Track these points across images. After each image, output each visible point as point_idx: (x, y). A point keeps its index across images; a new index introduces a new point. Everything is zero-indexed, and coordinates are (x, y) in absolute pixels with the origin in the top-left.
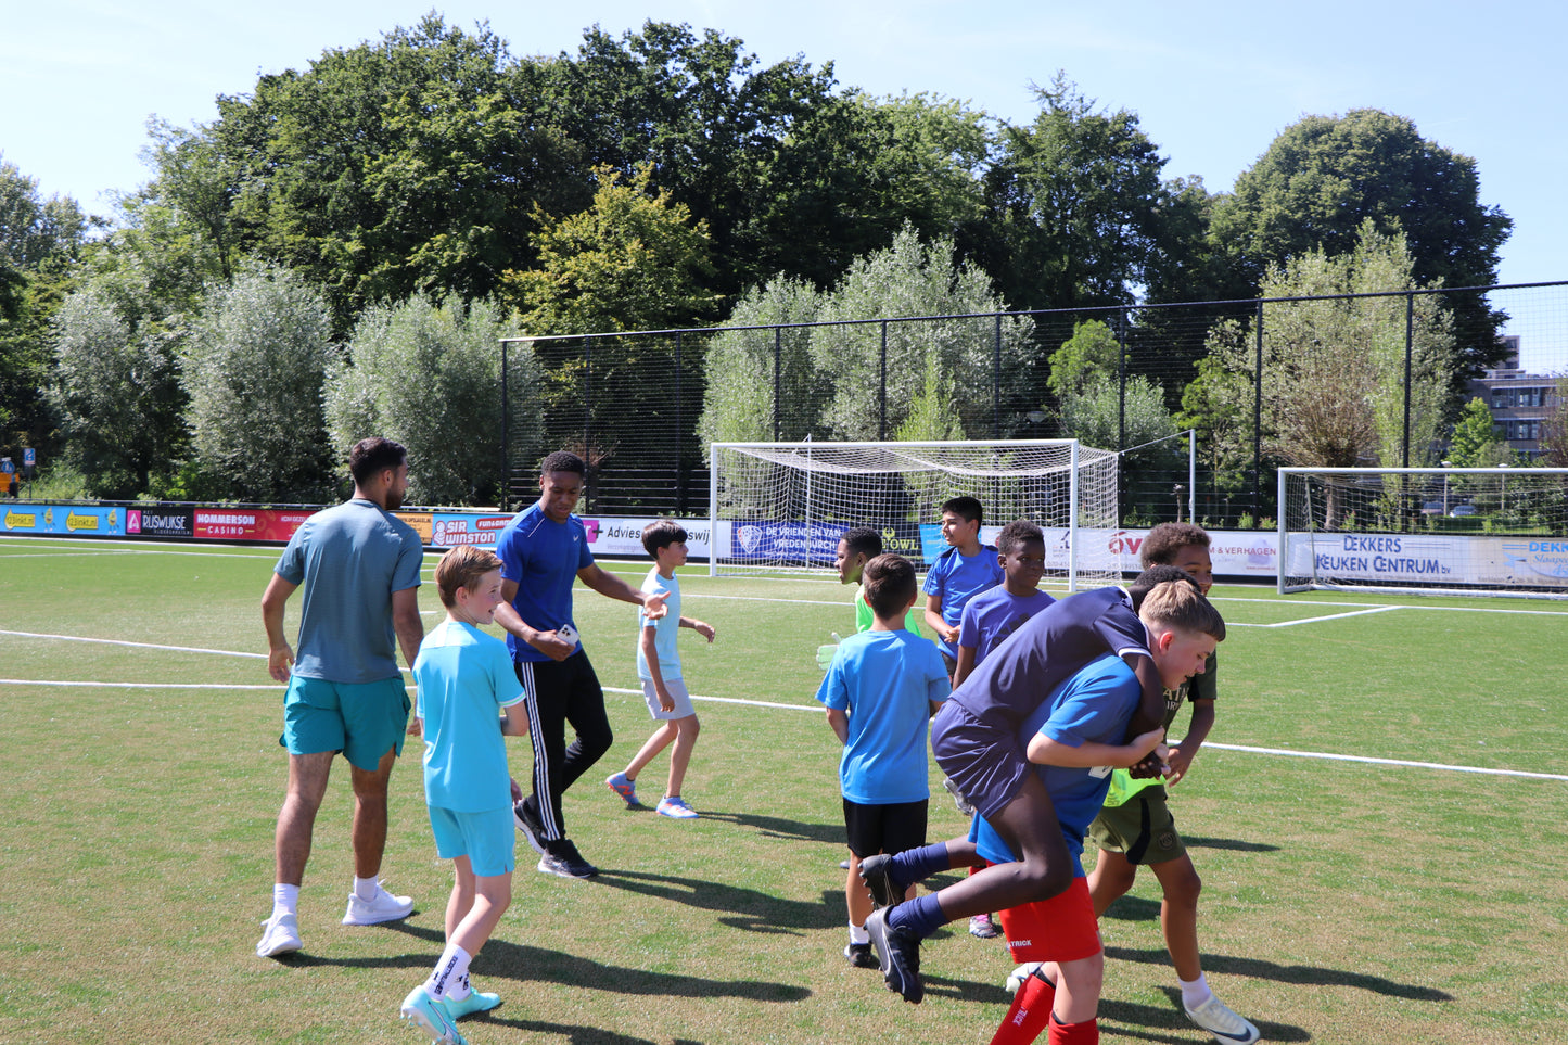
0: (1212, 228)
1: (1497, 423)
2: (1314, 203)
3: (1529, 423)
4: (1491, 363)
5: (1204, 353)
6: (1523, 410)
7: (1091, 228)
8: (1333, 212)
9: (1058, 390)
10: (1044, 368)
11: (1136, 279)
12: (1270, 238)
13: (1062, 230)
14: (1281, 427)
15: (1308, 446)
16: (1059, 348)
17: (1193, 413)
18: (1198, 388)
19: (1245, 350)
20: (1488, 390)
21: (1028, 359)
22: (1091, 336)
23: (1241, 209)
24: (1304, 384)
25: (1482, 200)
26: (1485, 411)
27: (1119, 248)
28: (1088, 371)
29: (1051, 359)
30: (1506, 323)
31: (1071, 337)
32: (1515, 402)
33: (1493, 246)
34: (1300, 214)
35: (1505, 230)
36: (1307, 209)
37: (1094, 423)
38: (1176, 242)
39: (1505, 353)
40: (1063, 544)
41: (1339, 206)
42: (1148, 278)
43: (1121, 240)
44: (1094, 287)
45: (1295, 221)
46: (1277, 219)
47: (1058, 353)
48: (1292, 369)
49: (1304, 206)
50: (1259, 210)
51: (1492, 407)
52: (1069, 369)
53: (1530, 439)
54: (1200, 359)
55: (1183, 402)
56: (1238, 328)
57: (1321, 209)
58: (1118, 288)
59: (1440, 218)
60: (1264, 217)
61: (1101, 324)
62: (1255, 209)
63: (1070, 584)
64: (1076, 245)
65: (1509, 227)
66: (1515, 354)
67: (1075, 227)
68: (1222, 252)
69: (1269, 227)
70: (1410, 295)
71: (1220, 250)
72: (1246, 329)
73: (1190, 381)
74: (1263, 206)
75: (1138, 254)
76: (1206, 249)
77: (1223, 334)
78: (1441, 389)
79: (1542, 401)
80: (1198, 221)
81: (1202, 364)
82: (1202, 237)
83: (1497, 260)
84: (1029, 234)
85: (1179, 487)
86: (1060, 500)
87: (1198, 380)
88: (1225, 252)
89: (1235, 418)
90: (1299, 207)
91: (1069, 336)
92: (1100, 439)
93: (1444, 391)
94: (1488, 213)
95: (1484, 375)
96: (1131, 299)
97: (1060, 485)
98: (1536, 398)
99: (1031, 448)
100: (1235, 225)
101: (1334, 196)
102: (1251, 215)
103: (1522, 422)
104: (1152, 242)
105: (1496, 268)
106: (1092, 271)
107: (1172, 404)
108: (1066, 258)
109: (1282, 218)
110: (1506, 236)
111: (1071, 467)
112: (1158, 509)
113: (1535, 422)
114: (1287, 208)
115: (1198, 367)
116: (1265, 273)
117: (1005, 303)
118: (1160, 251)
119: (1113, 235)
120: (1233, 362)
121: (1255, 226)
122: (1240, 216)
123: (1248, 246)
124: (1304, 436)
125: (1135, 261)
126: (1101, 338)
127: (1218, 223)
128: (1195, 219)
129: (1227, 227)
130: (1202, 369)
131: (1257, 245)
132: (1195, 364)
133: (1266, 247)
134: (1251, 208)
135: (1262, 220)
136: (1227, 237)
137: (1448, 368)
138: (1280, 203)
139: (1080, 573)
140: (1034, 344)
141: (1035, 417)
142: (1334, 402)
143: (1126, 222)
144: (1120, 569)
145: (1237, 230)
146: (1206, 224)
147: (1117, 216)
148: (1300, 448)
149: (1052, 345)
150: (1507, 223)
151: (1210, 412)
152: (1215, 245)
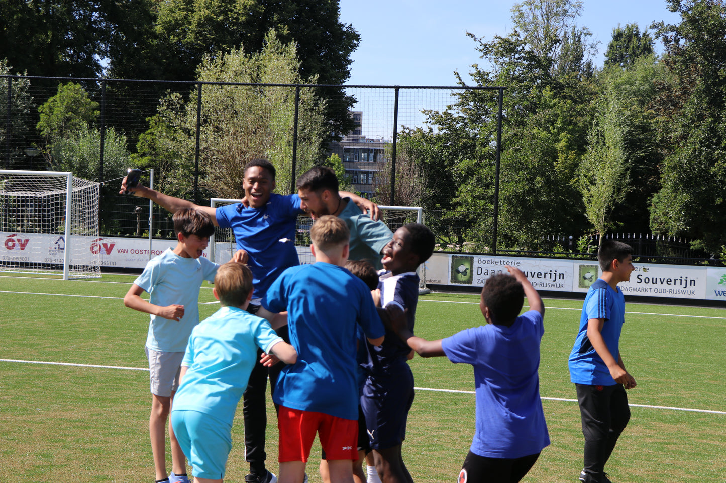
0: (159, 21)
1: (347, 172)
2: (231, 11)
3: (367, 172)
4: (345, 132)
5: (154, 112)
6: (364, 164)
7: (70, 12)
8: (244, 18)
9: (45, 132)
10: (35, 116)
11: (103, 54)
12: (200, 32)
13: (47, 11)
14: (209, 169)
15: (226, 183)
16: (46, 101)
17: (144, 155)
18: (149, 138)
19: (185, 114)
20: (342, 148)
21: (25, 108)
22: (72, 94)
23: (180, 9)
24: (226, 141)
25: (341, 20)
26: (339, 163)
27: (90, 28)
28: (69, 119)
29: (40, 109)
30: (355, 105)
31: (56, 94)
32: (358, 158)
33: (348, 52)
34: (221, 18)
35: (355, 41)
36: (226, 14)
37: (76, 159)
38: (133, 29)
39: (352, 124)
40: (57, 246)
41: (248, 14)
42: (112, 54)
43: (91, 22)
44: (71, 56)
45: (218, 22)
46: (205, 19)
47: (46, 105)
48: (217, 129)
49: (224, 12)
50: (193, 11)
51: (344, 161)
52: (54, 117)
53: (367, 183)
54: (151, 116)
55: (138, 145)
56: (180, 99)
57: (236, 15)
58: (90, 59)
59: (314, 29)
60: (197, 17)
61: (78, 86)
62: (190, 10)
63: (64, 275)
64: (58, 24)
65: (357, 40)
66: (360, 126)
67: (57, 10)
68: (166, 40)
69: (199, 24)
70: (299, 88)
71: (165, 37)
72: (187, 100)
73: (143, 132)
74: (195, 9)
75: (104, 35)
76: (155, 36)
77: (170, 103)
78: (314, 149)
79: (375, 158)
80: (149, 15)
81: (152, 120)
82: (152, 27)
83: (350, 62)
84: (21, 11)
85: (138, 208)
86: (57, 214)
87: (149, 131)
88: (169, 39)
89: (177, 162)
90: (221, 12)
91: (54, 93)
92: (81, 171)
93: (316, 151)
94: (344, 29)
95: (339, 139)
96: (99, 68)
97: (57, 204)
98: (371, 156)
99: (27, 177)
100: (176, 20)
101: (245, 7)
102: (187, 15)
103: (363, 172)
104: (115, 27)
105: (349, 67)
106: (70, 44)
107: (131, 148)
108: (50, 33)
109: (209, 19)
110: (356, 46)
111: (67, 191)
112: (122, 223)
113: (371, 172)
114: (213, 12)
115: (149, 122)
116: (201, 62)
117: (8, 66)
118: (121, 34)
119: (86, 18)
120: (176, 122)
121: (190, 24)
122: (180, 14)
123: (185, 37)
124: (224, 176)
125: (103, 41)
126: (79, 96)
127: (163, 17)
128: (147, 13)
129: (170, 22)
130: (152, 123)
131: (191, 37)
132: (147, 119)
133: (197, 38)
134: (188, 10)
135: (196, 18)
136: (171, 28)
137: (319, 135)
138: (208, 8)
139: (71, 267)
140: (28, 98)
141: (30, 153)
142: (245, 153)
143: (96, 10)
144: (99, 265)
145: (177, 24)
146: (155, 18)
147: (89, 5)
148: (222, 185)
149: (41, 100)
150: (357, 37)
151: (157, 155)
152: (161, 34)
